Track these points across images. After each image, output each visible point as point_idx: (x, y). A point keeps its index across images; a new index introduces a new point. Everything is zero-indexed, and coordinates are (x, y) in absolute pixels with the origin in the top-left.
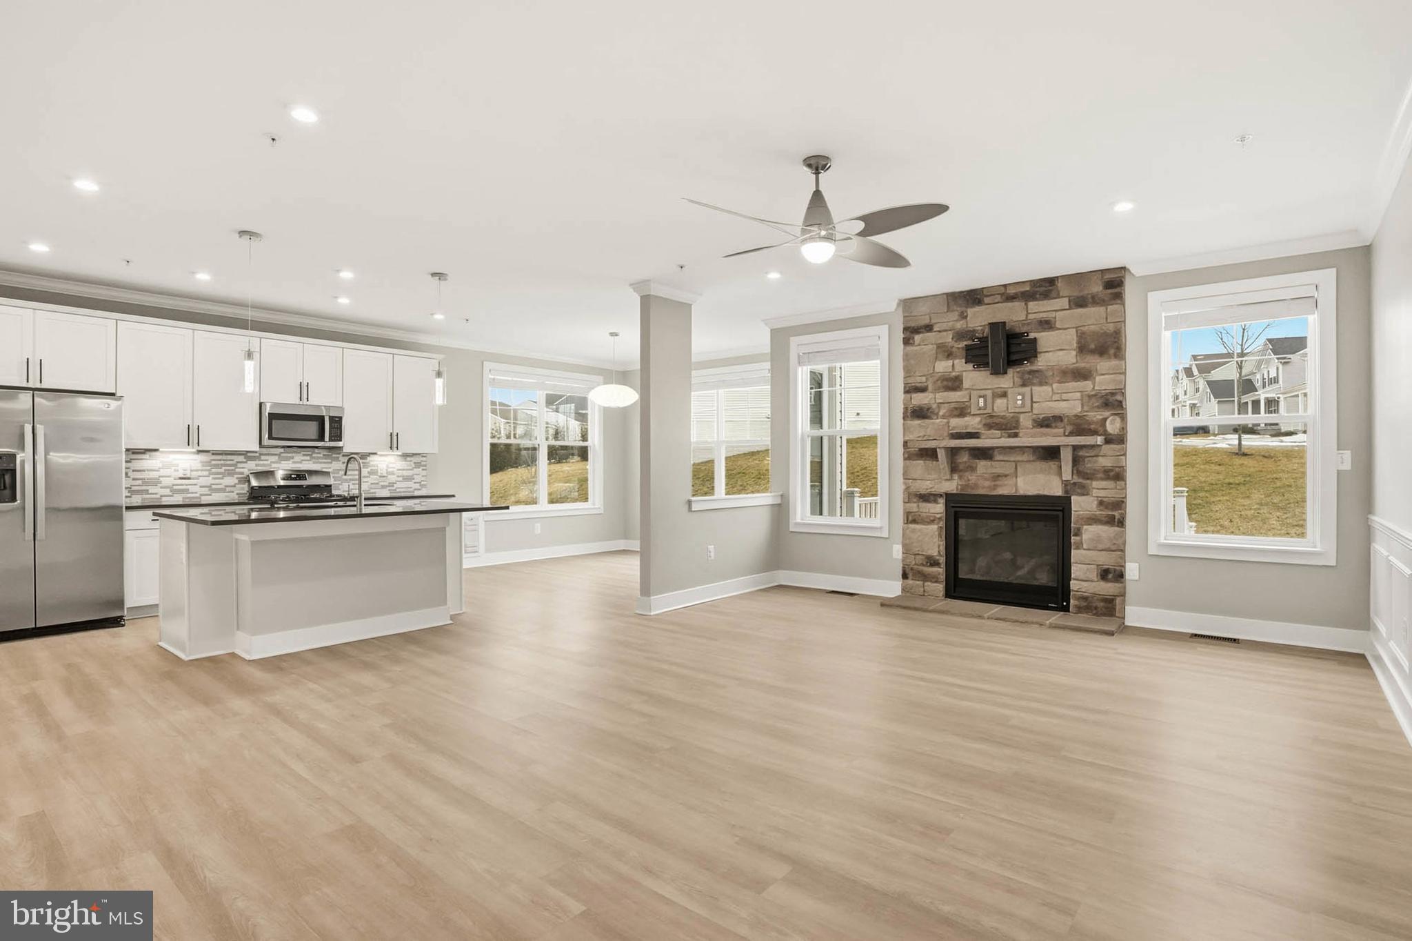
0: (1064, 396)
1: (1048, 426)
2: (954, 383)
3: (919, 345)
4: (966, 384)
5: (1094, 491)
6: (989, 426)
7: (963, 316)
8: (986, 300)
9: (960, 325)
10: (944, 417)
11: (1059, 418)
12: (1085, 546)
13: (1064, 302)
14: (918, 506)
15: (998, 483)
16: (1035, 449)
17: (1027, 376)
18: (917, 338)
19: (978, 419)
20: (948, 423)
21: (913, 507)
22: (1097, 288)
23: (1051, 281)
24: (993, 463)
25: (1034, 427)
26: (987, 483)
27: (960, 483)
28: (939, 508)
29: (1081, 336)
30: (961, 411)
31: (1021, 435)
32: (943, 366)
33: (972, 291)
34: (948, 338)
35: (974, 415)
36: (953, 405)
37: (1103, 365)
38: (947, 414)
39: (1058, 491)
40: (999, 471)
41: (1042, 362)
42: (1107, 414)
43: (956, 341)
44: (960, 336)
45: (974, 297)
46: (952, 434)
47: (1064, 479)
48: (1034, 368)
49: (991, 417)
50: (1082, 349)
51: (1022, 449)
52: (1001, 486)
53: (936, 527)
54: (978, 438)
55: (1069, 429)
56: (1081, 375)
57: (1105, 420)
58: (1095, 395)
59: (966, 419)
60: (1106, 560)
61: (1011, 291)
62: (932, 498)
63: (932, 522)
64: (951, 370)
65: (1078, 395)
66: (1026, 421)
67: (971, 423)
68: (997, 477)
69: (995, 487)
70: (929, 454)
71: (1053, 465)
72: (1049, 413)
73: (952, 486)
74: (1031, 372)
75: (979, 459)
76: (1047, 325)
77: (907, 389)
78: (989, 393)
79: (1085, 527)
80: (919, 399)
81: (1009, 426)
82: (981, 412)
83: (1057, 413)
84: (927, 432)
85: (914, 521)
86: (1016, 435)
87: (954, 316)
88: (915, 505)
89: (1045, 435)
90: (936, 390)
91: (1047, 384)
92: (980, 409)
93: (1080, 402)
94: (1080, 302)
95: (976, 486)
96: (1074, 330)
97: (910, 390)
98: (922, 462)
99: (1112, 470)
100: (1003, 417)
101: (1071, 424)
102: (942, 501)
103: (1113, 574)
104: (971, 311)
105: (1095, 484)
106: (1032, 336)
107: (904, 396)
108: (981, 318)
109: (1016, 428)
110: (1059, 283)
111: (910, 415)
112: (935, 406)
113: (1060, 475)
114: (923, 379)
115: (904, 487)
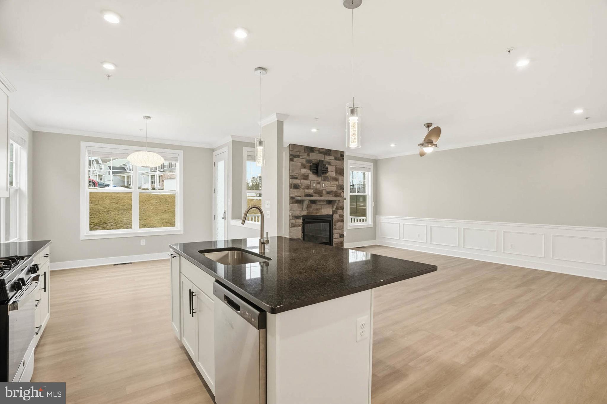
0: (333, 185)
1: (329, 194)
2: (306, 177)
3: (296, 162)
4: (310, 178)
5: (339, 213)
6: (315, 193)
7: (308, 155)
8: (315, 152)
9: (308, 158)
10: (303, 189)
11: (332, 192)
12: (337, 229)
13: (332, 158)
14: (295, 221)
15: (318, 211)
16: (327, 201)
17: (325, 178)
18: (296, 159)
19: (312, 190)
20: (304, 191)
21: (293, 221)
22: (339, 156)
23: (330, 150)
24: (317, 205)
25: (326, 194)
26: (315, 212)
27: (308, 212)
28: (301, 221)
29: (336, 168)
30: (308, 187)
31: (323, 196)
32: (303, 171)
33: (311, 147)
34: (304, 161)
35: (312, 189)
36: (306, 185)
37: (340, 178)
38: (304, 188)
39: (331, 214)
40: (318, 207)
41: (328, 175)
42: (341, 191)
43: (307, 163)
44: (309, 161)
45: (311, 150)
46: (305, 195)
47: (333, 209)
48: (327, 176)
49: (316, 190)
50: (336, 172)
51: (324, 200)
52: (319, 212)
53: (300, 227)
54: (313, 197)
55: (334, 195)
56: (336, 180)
57: (341, 193)
58: (339, 186)
59: (309, 190)
60: (340, 231)
61: (322, 151)
62: (299, 217)
63: (299, 226)
64: (305, 173)
65: (335, 185)
66: (324, 192)
67: (311, 191)
68: (317, 209)
69: (317, 213)
70: (300, 202)
71: (331, 205)
72: (330, 190)
73: (305, 213)
74: (326, 177)
75: (313, 204)
76: (329, 163)
77: (292, 177)
78: (316, 182)
79: (337, 223)
80: (297, 182)
81: (319, 193)
82: (313, 188)
83: (332, 190)
84: (298, 194)
85: (294, 226)
86: (321, 196)
87: (306, 154)
88: (294, 220)
89: (329, 197)
90: (300, 179)
91: (329, 181)
92: (314, 187)
93: (335, 187)
94: (336, 159)
95: (312, 213)
96: (335, 167)
97: (293, 178)
98: (297, 204)
99: (342, 207)
100: (319, 190)
101: (334, 194)
102: (302, 218)
103: (342, 236)
104: (311, 154)
105: (339, 211)
106: (327, 166)
107: (290, 180)
108: (315, 157)
109: (321, 194)
110: (332, 152)
111: (293, 187)
112: (300, 185)
113: (332, 209)
114: (297, 175)
115: (290, 214)
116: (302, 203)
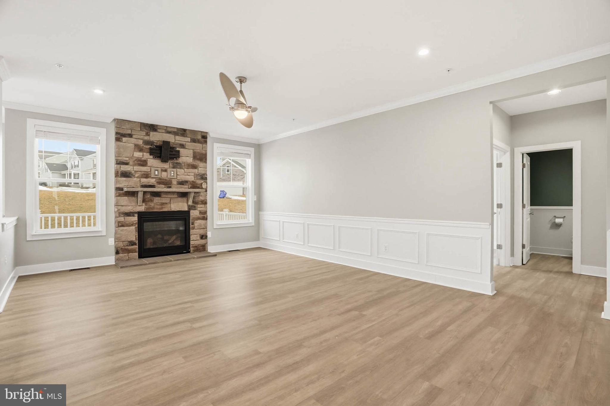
0: (189, 174)
1: (183, 184)
2: (143, 163)
3: (125, 143)
4: (149, 164)
5: (198, 208)
6: (159, 183)
7: (148, 135)
8: (159, 130)
9: (146, 138)
10: (137, 177)
11: (186, 182)
12: (196, 228)
13: (189, 139)
14: (124, 218)
15: (163, 206)
16: (178, 193)
17: (175, 164)
18: (124, 139)
19: (154, 180)
20: (140, 180)
21: (122, 219)
22: (199, 137)
23: (185, 130)
24: (161, 198)
25: (177, 184)
26: (158, 207)
27: (146, 207)
28: (135, 219)
29: (194, 153)
30: (146, 175)
31: (172, 187)
32: (138, 154)
33: (152, 125)
34: (140, 142)
35: (153, 178)
36: (143, 173)
37: (201, 164)
38: (140, 176)
39: (186, 209)
40: (164, 201)
41: (181, 160)
42: (202, 181)
43: (145, 145)
44: (146, 142)
45: (153, 128)
46: (142, 185)
47: (189, 204)
48: (178, 162)
49: (160, 179)
50: (195, 157)
51: (173, 193)
52: (165, 207)
53: (134, 227)
54: (155, 187)
55: (190, 186)
56: (194, 167)
57: (202, 184)
58: (198, 175)
59: (149, 179)
60: (202, 232)
61: (170, 130)
62: (132, 214)
63: (132, 225)
64: (142, 157)
65: (193, 174)
66: (174, 182)
67: (152, 181)
68: (163, 204)
69: (162, 208)
70: (132, 194)
71: (185, 199)
72: (183, 180)
73: (142, 208)
74: (177, 163)
75: (155, 197)
76: (183, 146)
77: (118, 162)
78: (160, 169)
79: (196, 221)
80: (124, 168)
81: (167, 183)
82: (156, 177)
83: (186, 180)
84: (129, 184)
85: (123, 226)
86: (170, 187)
87: (144, 133)
88: (123, 218)
89: (182, 188)
90: (134, 165)
91: (182, 168)
92: (156, 175)
93: (193, 176)
94: (194, 141)
95: (154, 208)
96: (192, 150)
97: (119, 163)
98: (127, 197)
99: (203, 201)
100: (165, 180)
101: (191, 184)
102: (136, 215)
103: (204, 237)
104: (152, 133)
105: (199, 206)
106: (177, 149)
107: (115, 165)
108: (157, 137)
109: (170, 184)
110: (187, 132)
111: (119, 175)
112: (133, 172)
113: (187, 203)
114: (127, 159)
115: (116, 210)
116: (136, 196)
